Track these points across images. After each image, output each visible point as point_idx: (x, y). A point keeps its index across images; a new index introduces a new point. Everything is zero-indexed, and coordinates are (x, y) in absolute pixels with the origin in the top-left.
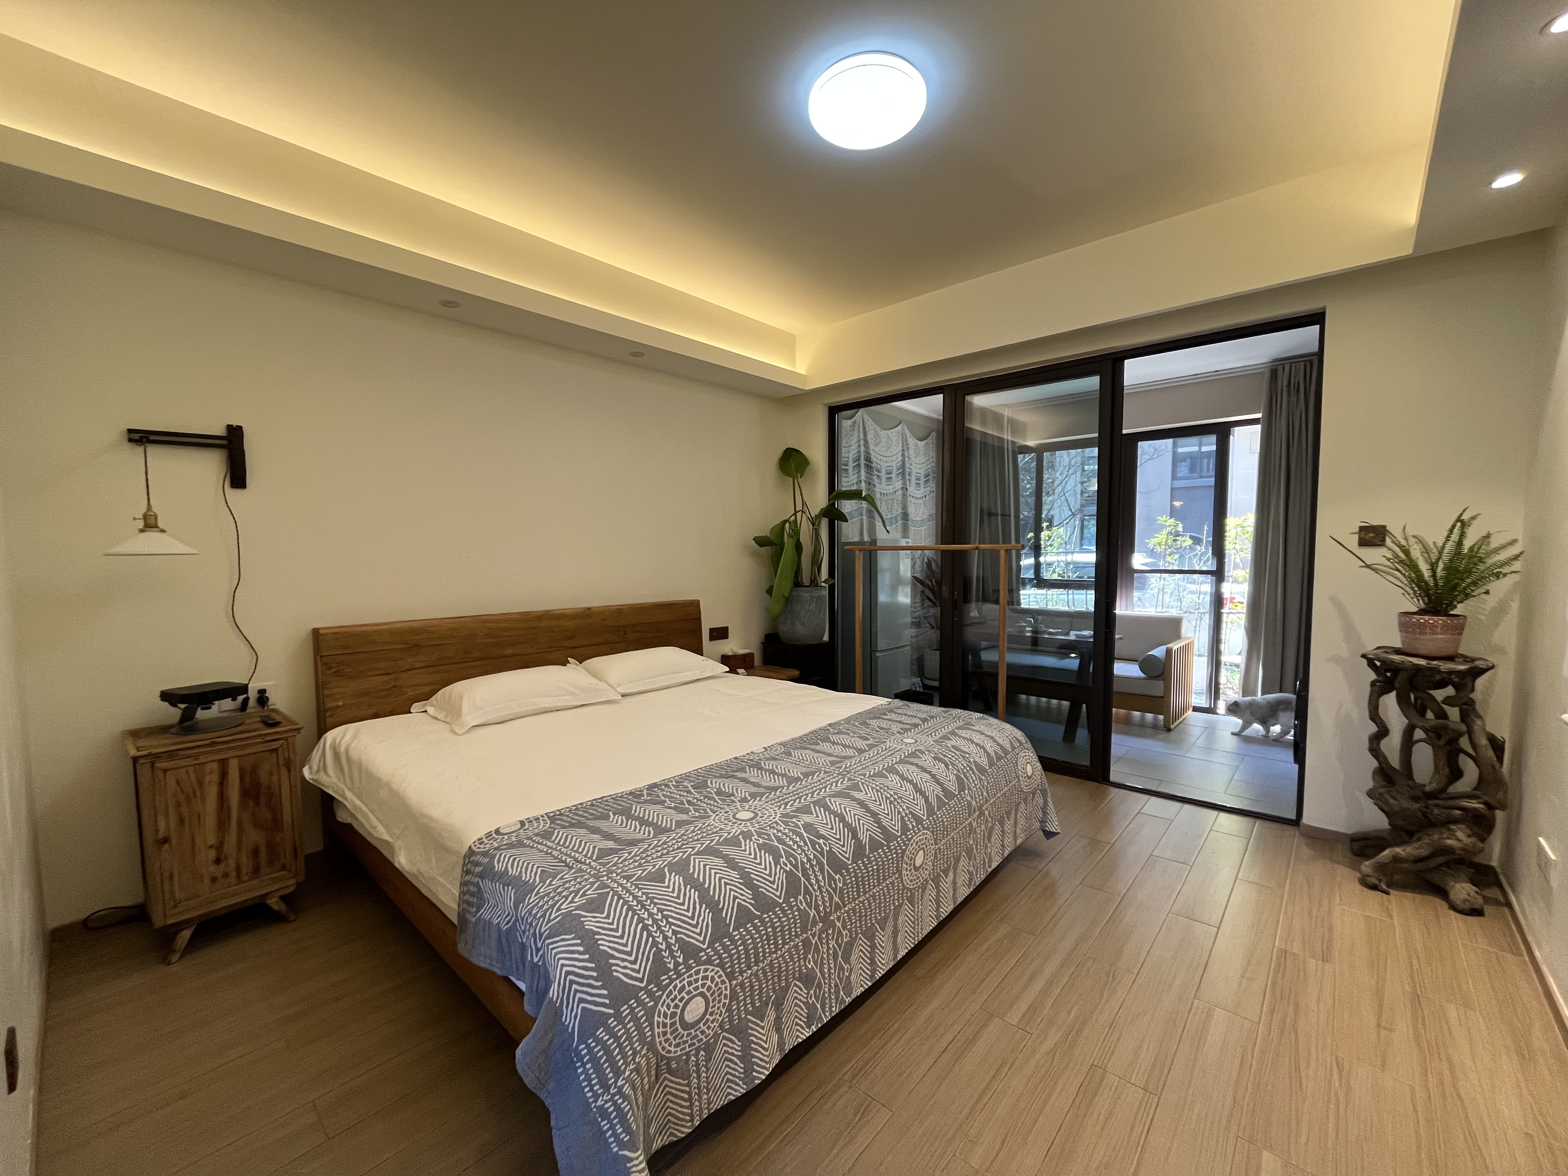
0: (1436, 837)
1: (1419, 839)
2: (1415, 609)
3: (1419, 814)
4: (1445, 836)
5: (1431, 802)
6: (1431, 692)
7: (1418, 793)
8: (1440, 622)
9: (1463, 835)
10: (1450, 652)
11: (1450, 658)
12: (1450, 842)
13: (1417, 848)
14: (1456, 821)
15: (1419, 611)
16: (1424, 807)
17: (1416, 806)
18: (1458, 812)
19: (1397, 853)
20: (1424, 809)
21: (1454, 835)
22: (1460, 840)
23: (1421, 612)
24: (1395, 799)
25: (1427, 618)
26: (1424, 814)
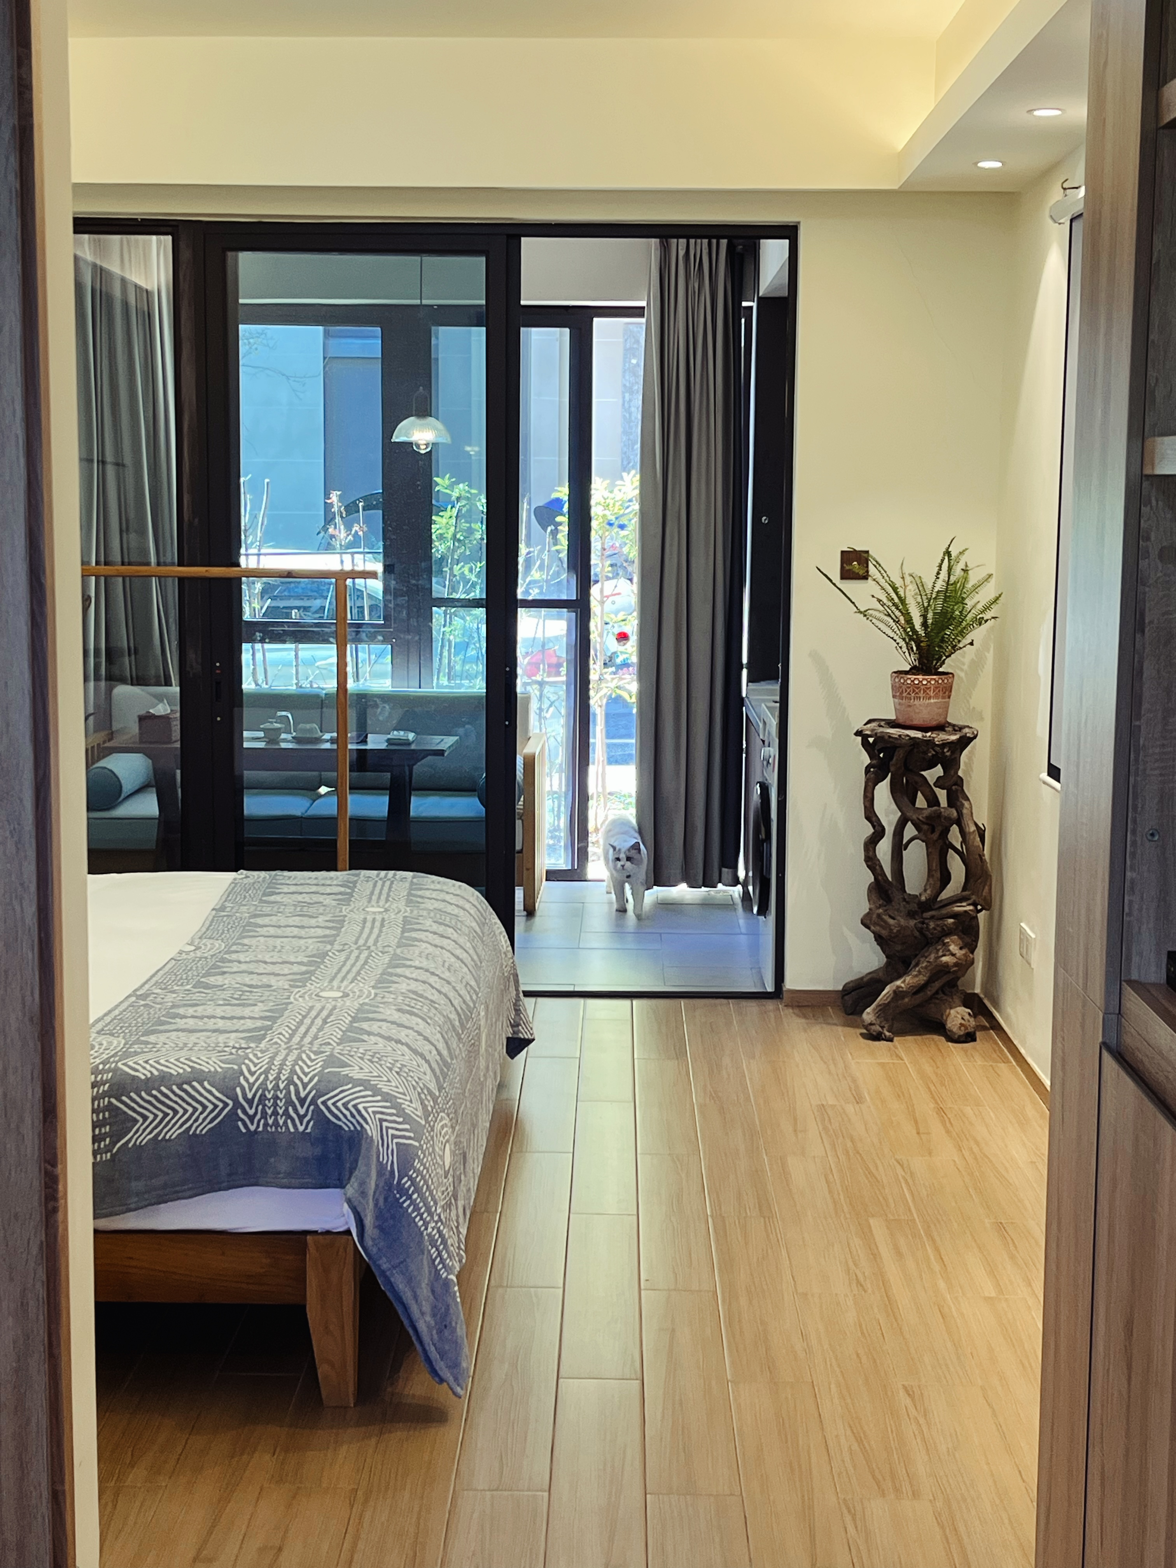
0: (932, 957)
1: (917, 965)
2: (908, 668)
3: (917, 934)
4: (940, 953)
5: (927, 915)
6: (922, 773)
7: (914, 907)
8: (933, 682)
9: (956, 948)
10: (941, 720)
11: (941, 727)
12: (944, 959)
13: (916, 976)
14: (948, 933)
15: (911, 669)
16: (920, 922)
17: (912, 923)
18: (951, 921)
19: (898, 987)
20: (920, 925)
21: (949, 950)
22: (953, 955)
23: (914, 670)
24: (894, 918)
25: (920, 677)
26: (920, 931)
